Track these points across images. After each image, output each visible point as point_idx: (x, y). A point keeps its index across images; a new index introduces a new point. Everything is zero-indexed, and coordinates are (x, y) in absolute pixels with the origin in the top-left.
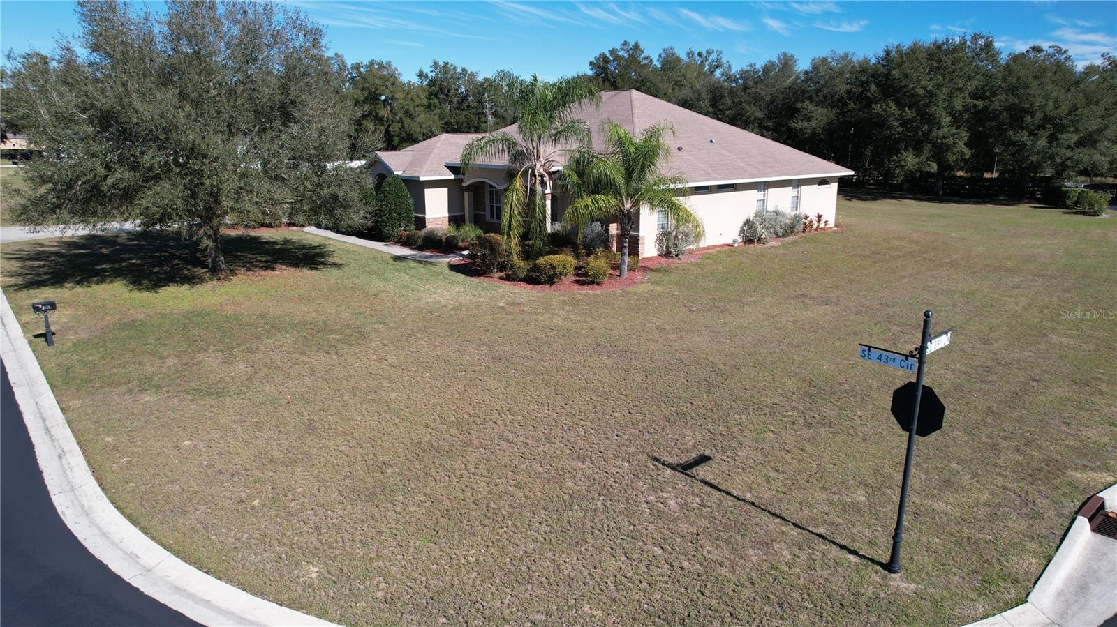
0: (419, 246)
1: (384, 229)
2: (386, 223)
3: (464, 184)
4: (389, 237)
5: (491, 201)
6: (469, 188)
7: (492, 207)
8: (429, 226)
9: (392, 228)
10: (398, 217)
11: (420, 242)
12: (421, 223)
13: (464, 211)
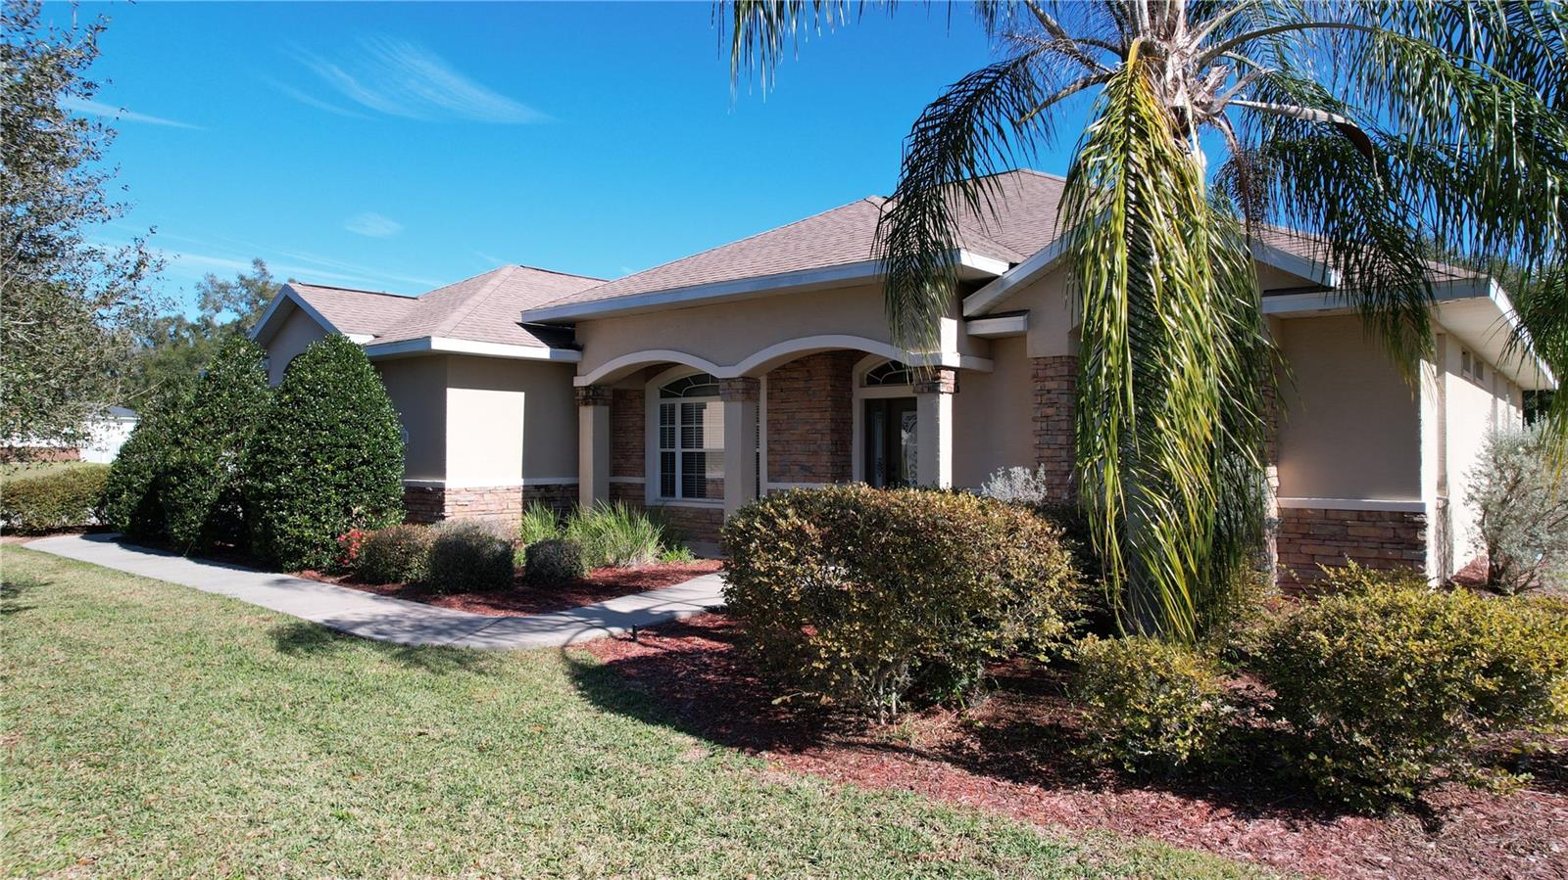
0: (414, 583)
1: (282, 520)
2: (291, 498)
3: (579, 382)
4: (300, 554)
5: (667, 438)
6: (594, 393)
7: (667, 461)
8: (456, 515)
9: (315, 518)
10: (341, 477)
11: (417, 569)
12: (427, 504)
13: (575, 470)
